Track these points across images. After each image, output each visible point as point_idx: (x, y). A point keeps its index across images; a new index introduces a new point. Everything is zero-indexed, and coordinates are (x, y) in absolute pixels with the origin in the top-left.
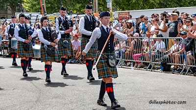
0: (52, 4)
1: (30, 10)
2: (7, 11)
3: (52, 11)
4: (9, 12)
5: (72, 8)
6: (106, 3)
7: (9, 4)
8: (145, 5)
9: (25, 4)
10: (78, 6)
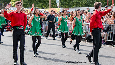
0: (26, 3)
1: (14, 6)
2: (1, 5)
3: (26, 6)
4: (3, 6)
5: (37, 5)
6: (56, 3)
7: (3, 2)
8: (77, 5)
9: (12, 2)
10: (41, 4)
